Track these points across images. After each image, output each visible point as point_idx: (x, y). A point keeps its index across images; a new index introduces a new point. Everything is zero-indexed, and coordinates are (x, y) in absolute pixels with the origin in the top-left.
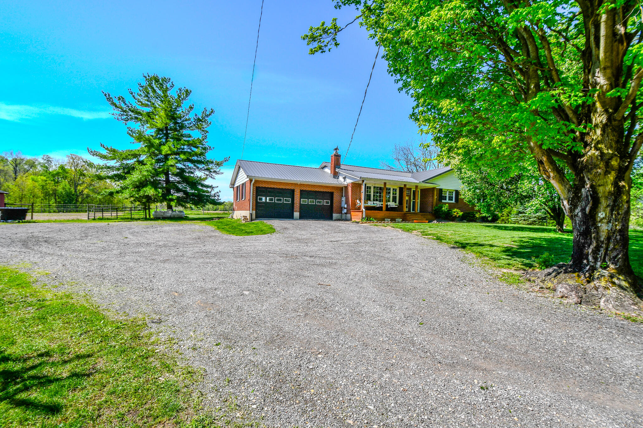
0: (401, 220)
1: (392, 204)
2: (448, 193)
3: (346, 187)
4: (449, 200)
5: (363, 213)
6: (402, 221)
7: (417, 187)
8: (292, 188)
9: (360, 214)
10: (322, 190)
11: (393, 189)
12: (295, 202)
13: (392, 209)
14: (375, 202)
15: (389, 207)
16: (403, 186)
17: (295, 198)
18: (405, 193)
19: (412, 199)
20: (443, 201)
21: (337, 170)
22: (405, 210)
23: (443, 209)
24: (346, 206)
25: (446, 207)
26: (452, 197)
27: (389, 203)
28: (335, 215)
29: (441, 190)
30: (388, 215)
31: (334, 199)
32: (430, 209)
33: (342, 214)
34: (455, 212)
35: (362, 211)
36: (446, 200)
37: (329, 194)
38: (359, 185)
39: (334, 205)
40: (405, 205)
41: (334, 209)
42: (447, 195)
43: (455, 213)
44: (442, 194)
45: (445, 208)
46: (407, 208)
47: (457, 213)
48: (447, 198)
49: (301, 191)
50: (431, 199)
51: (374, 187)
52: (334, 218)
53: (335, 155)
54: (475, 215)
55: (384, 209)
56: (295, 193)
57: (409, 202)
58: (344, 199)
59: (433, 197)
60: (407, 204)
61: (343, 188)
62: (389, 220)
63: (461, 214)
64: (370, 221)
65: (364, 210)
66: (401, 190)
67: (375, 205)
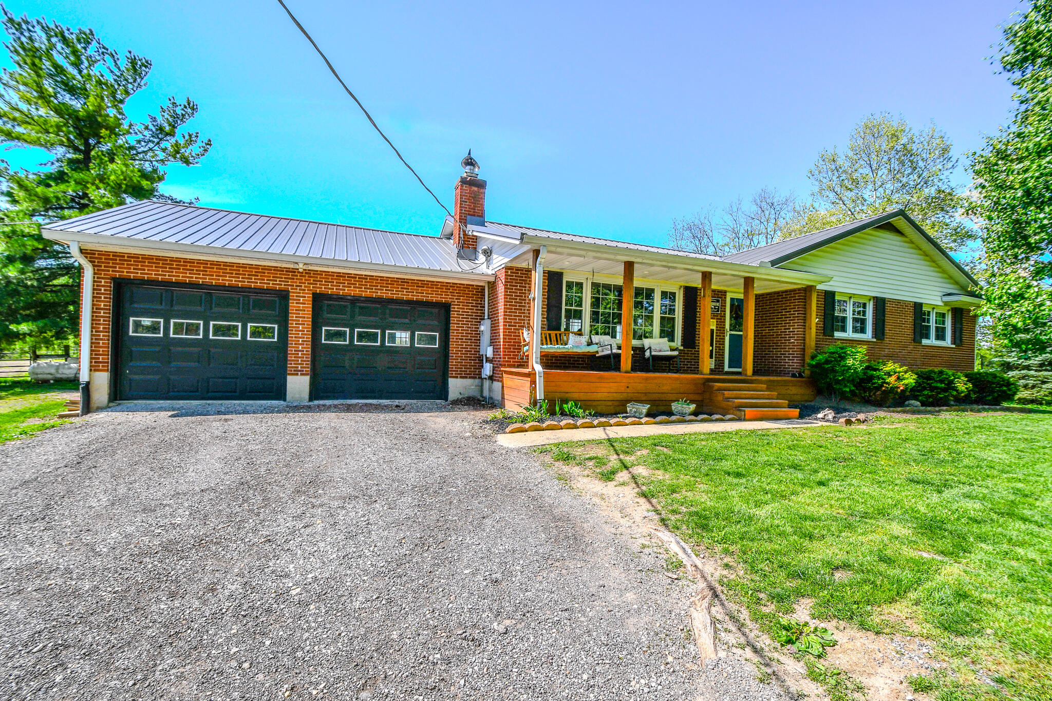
0: (693, 407)
1: (657, 345)
2: (850, 309)
3: (492, 285)
4: (855, 330)
5: (533, 382)
6: (695, 413)
7: (749, 282)
8: (278, 284)
9: (526, 382)
10: (405, 295)
11: (664, 294)
12: (292, 337)
13: (660, 364)
14: (596, 339)
15: (647, 354)
16: (697, 282)
17: (292, 324)
18: (706, 305)
19: (727, 326)
20: (838, 334)
21: (473, 230)
22: (707, 364)
23: (850, 362)
24: (489, 352)
25: (859, 356)
26: (863, 322)
27: (647, 342)
28: (457, 386)
29: (829, 298)
30: (640, 387)
31: (453, 327)
32: (792, 364)
33: (480, 378)
34: (889, 374)
35: (531, 375)
36: (843, 329)
37: (436, 311)
38: (526, 274)
39: (453, 347)
40: (705, 347)
41: (452, 363)
42: (849, 315)
43: (892, 379)
44: (834, 310)
45: (855, 361)
46: (711, 357)
47: (898, 378)
48: (850, 324)
49: (318, 299)
50: (795, 328)
51: (595, 286)
52: (453, 394)
53: (464, 181)
54: (952, 382)
55: (626, 363)
56: (293, 305)
57: (717, 338)
58: (485, 327)
59: (805, 319)
60: (712, 345)
61: (483, 288)
62: (644, 409)
63: (910, 379)
64: (563, 414)
65: (538, 368)
66: (691, 295)
67: (593, 349)
